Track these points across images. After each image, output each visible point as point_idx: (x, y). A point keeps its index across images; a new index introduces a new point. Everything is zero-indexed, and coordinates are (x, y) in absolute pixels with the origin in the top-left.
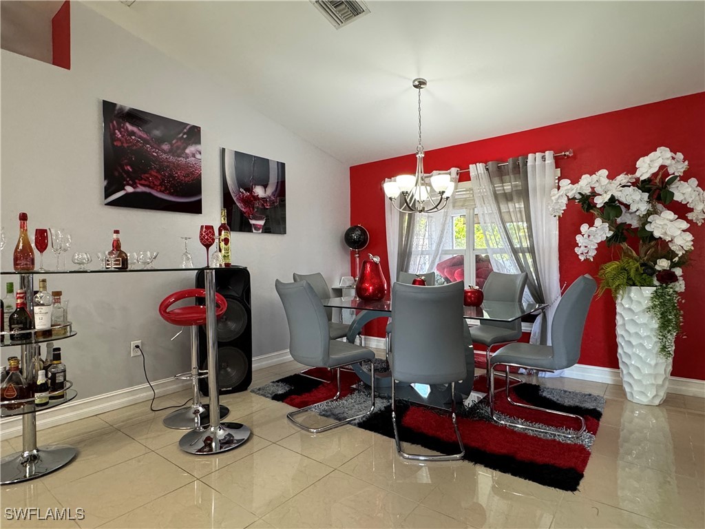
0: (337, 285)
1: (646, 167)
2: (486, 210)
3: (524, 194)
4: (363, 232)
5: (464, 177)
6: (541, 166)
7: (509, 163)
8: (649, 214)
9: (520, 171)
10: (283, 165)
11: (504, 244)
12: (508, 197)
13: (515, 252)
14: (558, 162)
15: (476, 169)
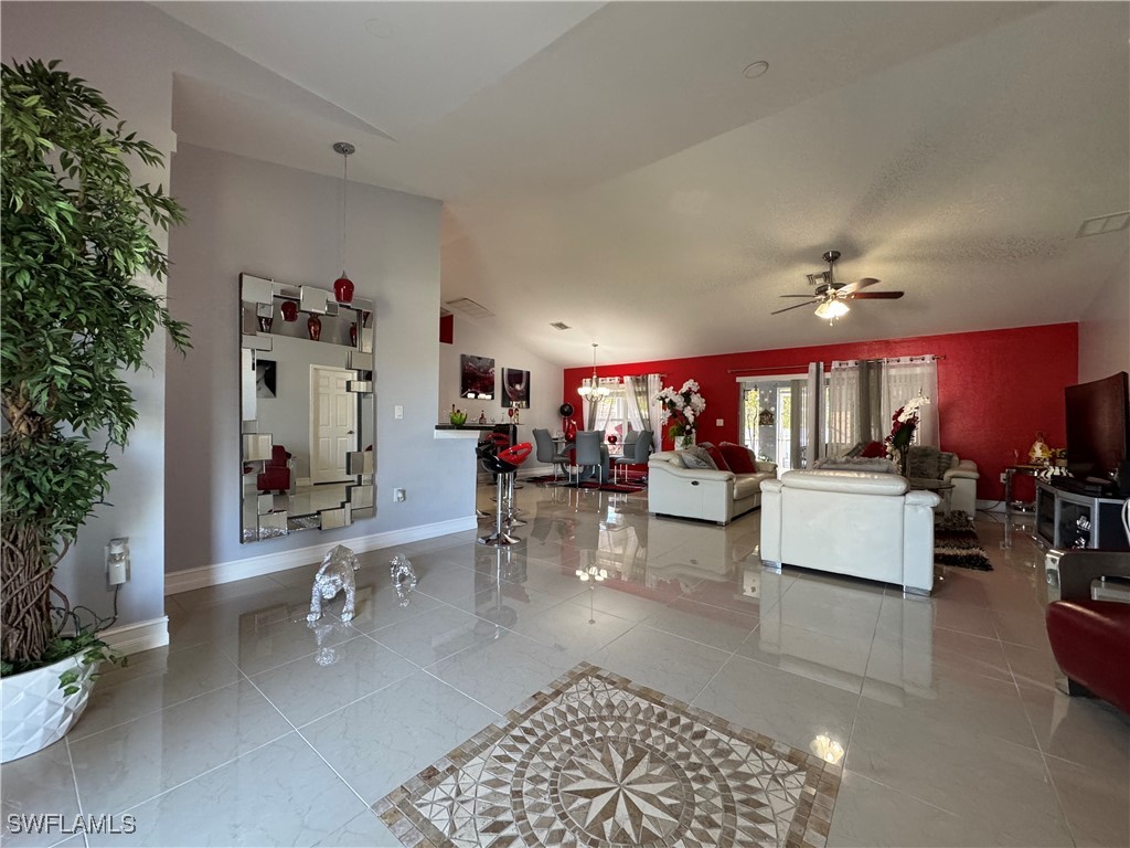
0: (555, 437)
1: (684, 389)
2: (631, 399)
3: (646, 393)
4: (571, 408)
5: (622, 382)
6: (654, 380)
7: (640, 377)
8: (685, 406)
9: (645, 382)
10: (528, 373)
11: (638, 416)
12: (640, 394)
13: (643, 420)
14: (662, 379)
15: (627, 379)
